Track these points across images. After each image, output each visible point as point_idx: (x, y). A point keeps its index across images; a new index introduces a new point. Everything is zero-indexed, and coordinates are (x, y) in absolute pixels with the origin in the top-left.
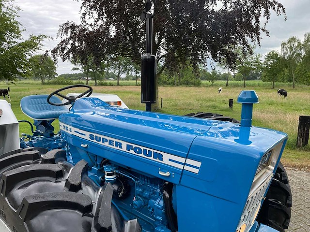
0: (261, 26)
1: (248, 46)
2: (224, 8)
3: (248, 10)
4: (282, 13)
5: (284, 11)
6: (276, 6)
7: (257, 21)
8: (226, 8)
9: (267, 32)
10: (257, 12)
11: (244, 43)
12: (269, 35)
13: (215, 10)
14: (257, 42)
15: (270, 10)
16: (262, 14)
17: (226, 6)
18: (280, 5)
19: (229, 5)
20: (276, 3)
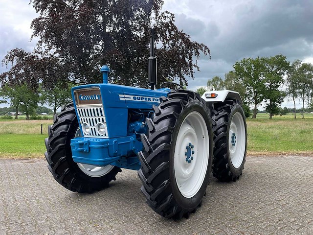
0: (193, 63)
1: (184, 79)
2: (163, 48)
3: (183, 50)
4: (208, 54)
5: (209, 52)
6: (203, 48)
7: (190, 59)
8: (165, 48)
9: (198, 68)
10: (189, 51)
11: (181, 76)
12: (200, 69)
13: (157, 48)
14: (191, 75)
15: (199, 51)
16: (194, 54)
17: (165, 47)
18: (206, 48)
19: (167, 45)
20: (203, 45)
